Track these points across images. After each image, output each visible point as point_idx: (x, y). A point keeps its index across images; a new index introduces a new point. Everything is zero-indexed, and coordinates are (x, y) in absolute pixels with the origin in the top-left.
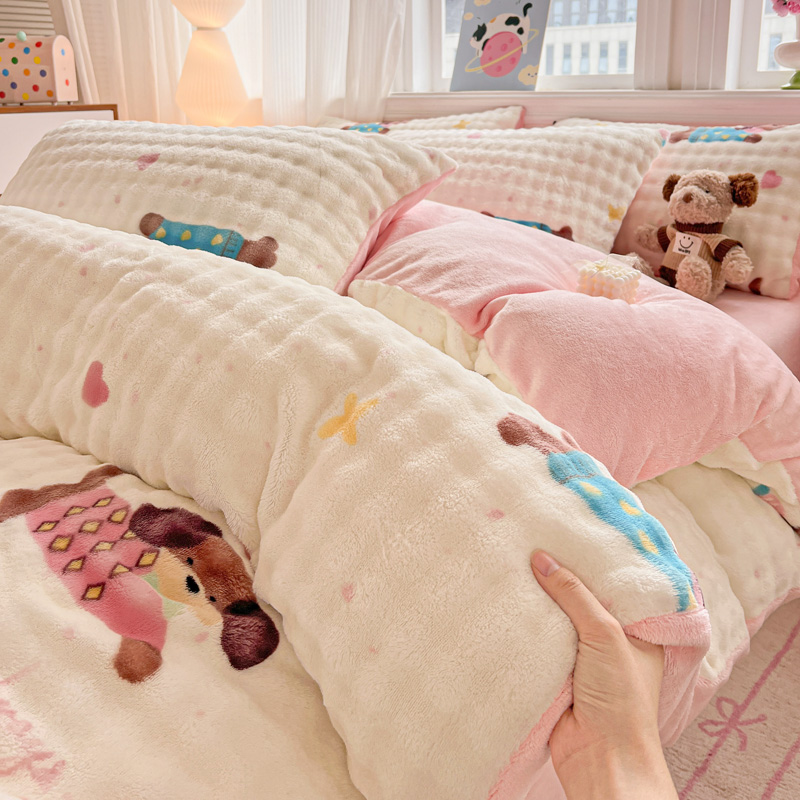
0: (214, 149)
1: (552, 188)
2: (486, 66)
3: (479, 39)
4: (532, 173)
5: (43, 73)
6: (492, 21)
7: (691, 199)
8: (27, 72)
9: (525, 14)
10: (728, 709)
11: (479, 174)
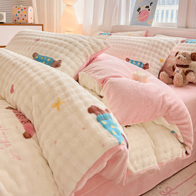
0: (52, 39)
1: (145, 53)
2: (139, 19)
3: (138, 12)
4: (140, 49)
5: (25, 16)
6: (142, 7)
7: (180, 58)
8: (22, 15)
9: (151, 5)
10: (169, 190)
11: (127, 48)
